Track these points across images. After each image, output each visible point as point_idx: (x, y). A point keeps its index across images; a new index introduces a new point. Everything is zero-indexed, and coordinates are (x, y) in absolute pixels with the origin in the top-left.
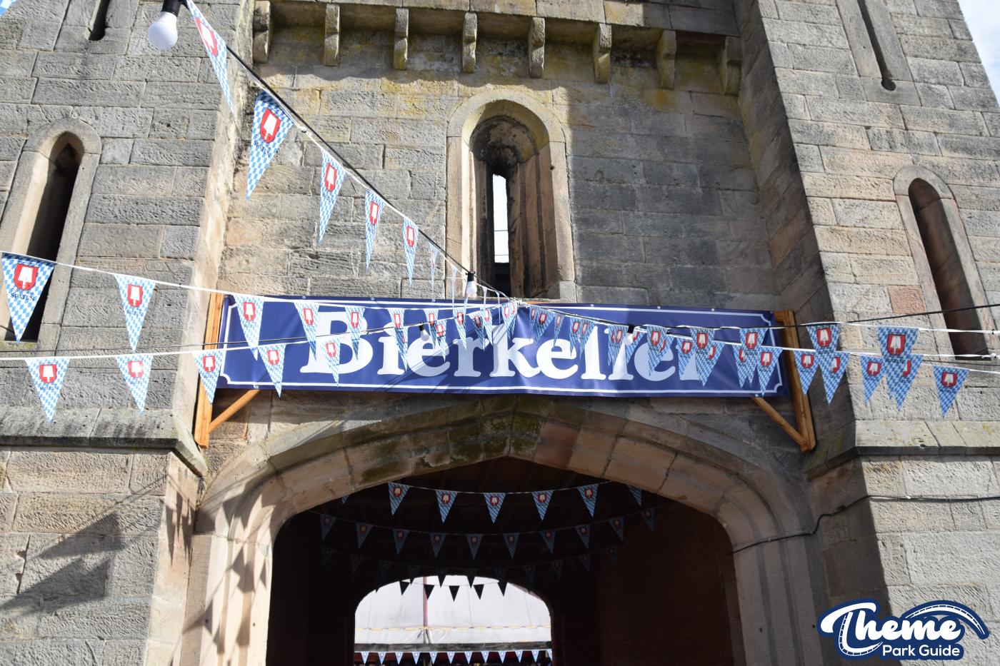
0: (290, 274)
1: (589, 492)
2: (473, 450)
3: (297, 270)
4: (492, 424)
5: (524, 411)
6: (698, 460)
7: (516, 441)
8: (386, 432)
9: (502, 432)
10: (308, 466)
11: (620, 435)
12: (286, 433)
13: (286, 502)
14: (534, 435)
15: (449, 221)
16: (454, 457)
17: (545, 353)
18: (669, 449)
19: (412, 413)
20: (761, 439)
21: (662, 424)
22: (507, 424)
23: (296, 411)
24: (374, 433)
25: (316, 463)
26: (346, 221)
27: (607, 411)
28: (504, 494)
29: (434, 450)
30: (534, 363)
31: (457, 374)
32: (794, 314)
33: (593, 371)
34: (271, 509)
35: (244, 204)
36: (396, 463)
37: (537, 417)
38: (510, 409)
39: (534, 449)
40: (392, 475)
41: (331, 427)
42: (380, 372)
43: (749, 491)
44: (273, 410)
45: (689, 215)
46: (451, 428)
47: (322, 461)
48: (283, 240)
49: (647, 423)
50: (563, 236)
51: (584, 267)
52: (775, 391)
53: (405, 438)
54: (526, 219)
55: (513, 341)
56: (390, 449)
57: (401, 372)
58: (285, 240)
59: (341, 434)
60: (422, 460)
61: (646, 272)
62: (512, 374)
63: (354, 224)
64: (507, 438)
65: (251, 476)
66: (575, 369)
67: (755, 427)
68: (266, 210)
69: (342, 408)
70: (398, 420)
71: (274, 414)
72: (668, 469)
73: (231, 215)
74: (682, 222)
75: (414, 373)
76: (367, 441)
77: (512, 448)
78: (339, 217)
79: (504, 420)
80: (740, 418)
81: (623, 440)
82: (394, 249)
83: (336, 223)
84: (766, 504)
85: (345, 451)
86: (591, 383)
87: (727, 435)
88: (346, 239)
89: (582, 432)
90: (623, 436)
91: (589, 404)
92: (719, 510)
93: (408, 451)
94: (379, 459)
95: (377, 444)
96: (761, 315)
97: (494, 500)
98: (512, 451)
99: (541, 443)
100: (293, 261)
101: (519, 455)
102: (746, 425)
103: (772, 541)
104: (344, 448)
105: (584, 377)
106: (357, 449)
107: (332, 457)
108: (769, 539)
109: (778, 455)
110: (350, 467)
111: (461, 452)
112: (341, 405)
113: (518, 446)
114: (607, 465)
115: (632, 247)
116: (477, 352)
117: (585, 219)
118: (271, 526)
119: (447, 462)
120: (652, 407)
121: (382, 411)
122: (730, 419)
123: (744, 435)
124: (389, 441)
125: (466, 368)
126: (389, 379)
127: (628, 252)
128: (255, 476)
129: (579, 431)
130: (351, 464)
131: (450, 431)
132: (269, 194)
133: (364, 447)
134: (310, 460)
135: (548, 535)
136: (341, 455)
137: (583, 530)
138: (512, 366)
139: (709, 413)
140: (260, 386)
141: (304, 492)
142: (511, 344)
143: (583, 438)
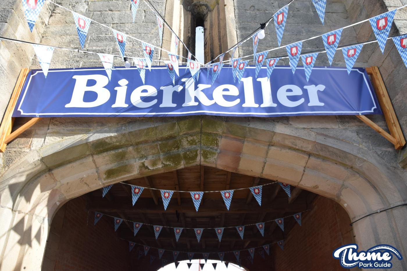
0: (71, 61)
1: (257, 191)
2: (176, 159)
3: (75, 59)
4: (187, 140)
5: (207, 131)
6: (324, 159)
7: (204, 152)
8: (118, 144)
9: (195, 146)
10: (69, 166)
11: (271, 144)
12: (54, 143)
13: (57, 190)
14: (216, 148)
15: (164, 31)
16: (164, 162)
17: (218, 93)
18: (304, 152)
19: (132, 130)
20: (366, 143)
21: (298, 134)
22: (197, 141)
23: (62, 131)
24: (109, 144)
25: (74, 164)
26: (106, 34)
27: (260, 126)
28: (203, 192)
29: (150, 158)
30: (211, 97)
31: (161, 106)
32: (379, 69)
33: (250, 101)
34: (47, 194)
35: (52, 30)
36: (126, 165)
37: (216, 135)
38: (198, 130)
39: (216, 157)
40: (125, 174)
41: (81, 139)
42: (114, 106)
43: (361, 179)
44: (49, 131)
45: (307, 25)
46: (160, 142)
47: (78, 162)
48: (70, 45)
49: (288, 134)
50: (231, 36)
51: (244, 50)
52: (372, 111)
53: (131, 148)
54: (212, 36)
55: (198, 86)
56: (122, 157)
57: (126, 106)
58: (71, 45)
59: (87, 143)
60: (143, 164)
61: (283, 52)
62: (197, 104)
63: (110, 35)
64: (197, 150)
65: (30, 170)
66: (238, 101)
67: (361, 136)
68: (64, 32)
69: (90, 129)
70: (124, 135)
71: (48, 133)
72: (305, 167)
73: (44, 35)
74: (303, 28)
75: (134, 106)
76: (107, 150)
77: (202, 157)
78: (103, 33)
79: (195, 137)
80: (350, 130)
81: (273, 148)
82: (131, 46)
83: (101, 36)
84: (374, 187)
85: (93, 157)
86: (249, 109)
87: (342, 140)
88: (105, 43)
89: (245, 143)
90: (273, 146)
91: (248, 123)
92: (341, 195)
93: (134, 158)
94: (116, 163)
95: (113, 152)
96: (357, 70)
97: (197, 196)
98: (202, 159)
99: (220, 153)
100: (74, 55)
101: (207, 162)
102: (355, 134)
103: (381, 212)
104: (92, 155)
105: (244, 105)
106: (100, 156)
107: (84, 161)
108: (379, 211)
109: (379, 153)
110: (97, 168)
111: (169, 159)
112: (89, 127)
113: (205, 155)
114: (264, 166)
115: (274, 40)
116: (175, 93)
117: (244, 28)
118: (48, 206)
119: (160, 166)
120: (291, 124)
121: (114, 130)
122: (344, 131)
123: (354, 140)
124: (120, 150)
125: (167, 102)
126: (118, 110)
127: (271, 42)
128: (33, 170)
129: (243, 142)
130: (98, 166)
131: (160, 144)
132: (66, 25)
133: (105, 154)
134: (70, 162)
135: (241, 229)
136: (90, 159)
137: (261, 226)
138: (196, 99)
139: (329, 128)
140: (39, 115)
141: (68, 183)
142: (196, 88)
143: (247, 148)
